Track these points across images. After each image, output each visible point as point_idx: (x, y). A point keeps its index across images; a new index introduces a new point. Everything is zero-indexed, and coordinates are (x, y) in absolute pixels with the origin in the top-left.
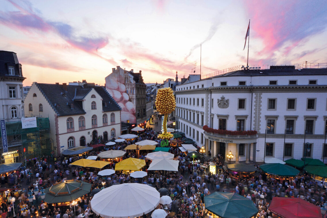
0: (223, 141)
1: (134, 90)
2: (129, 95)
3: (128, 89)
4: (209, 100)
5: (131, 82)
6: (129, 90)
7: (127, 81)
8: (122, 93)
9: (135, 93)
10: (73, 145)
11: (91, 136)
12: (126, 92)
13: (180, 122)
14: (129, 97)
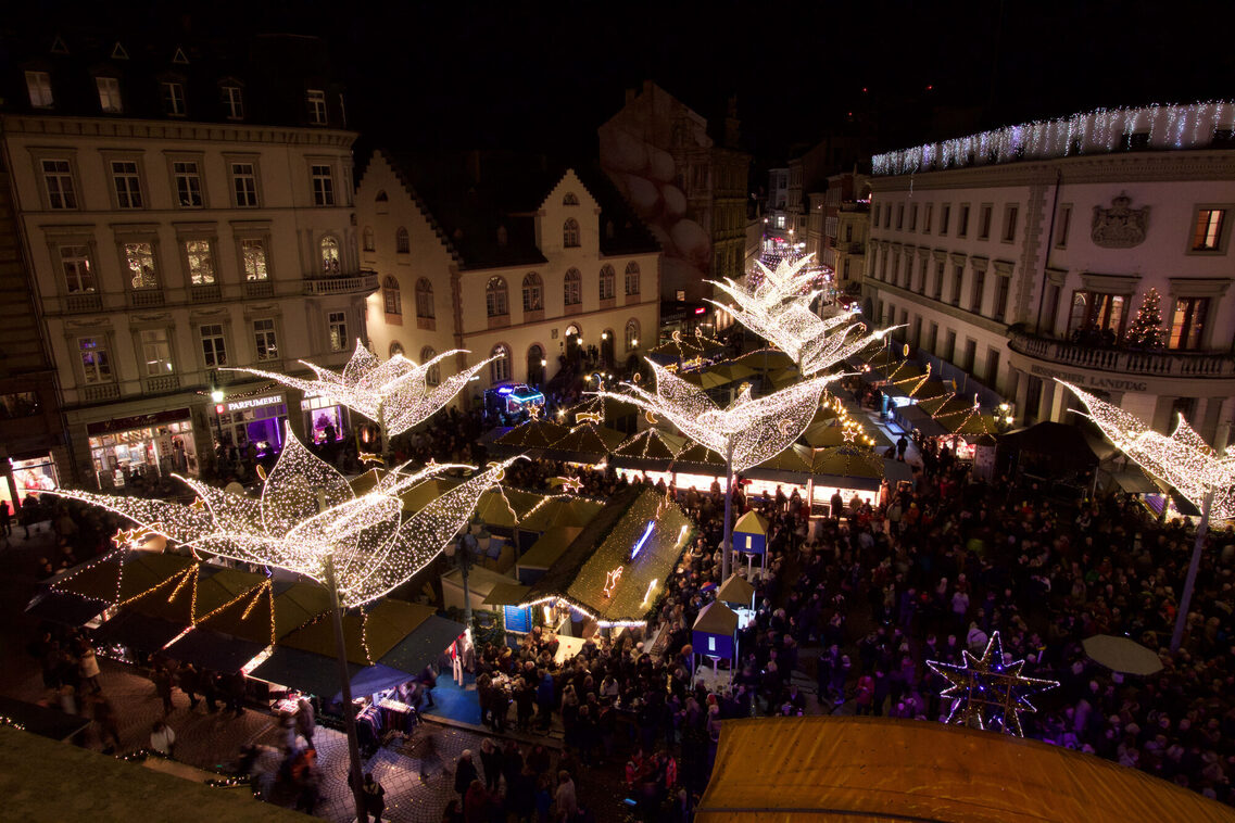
0: (1102, 382)
1: (706, 173)
2: (685, 193)
3: (683, 169)
4: (1047, 211)
5: (697, 144)
6: (687, 173)
7: (680, 137)
8: (659, 185)
9: (709, 185)
10: (505, 376)
11: (562, 344)
12: (677, 182)
13: (882, 303)
14: (688, 201)
